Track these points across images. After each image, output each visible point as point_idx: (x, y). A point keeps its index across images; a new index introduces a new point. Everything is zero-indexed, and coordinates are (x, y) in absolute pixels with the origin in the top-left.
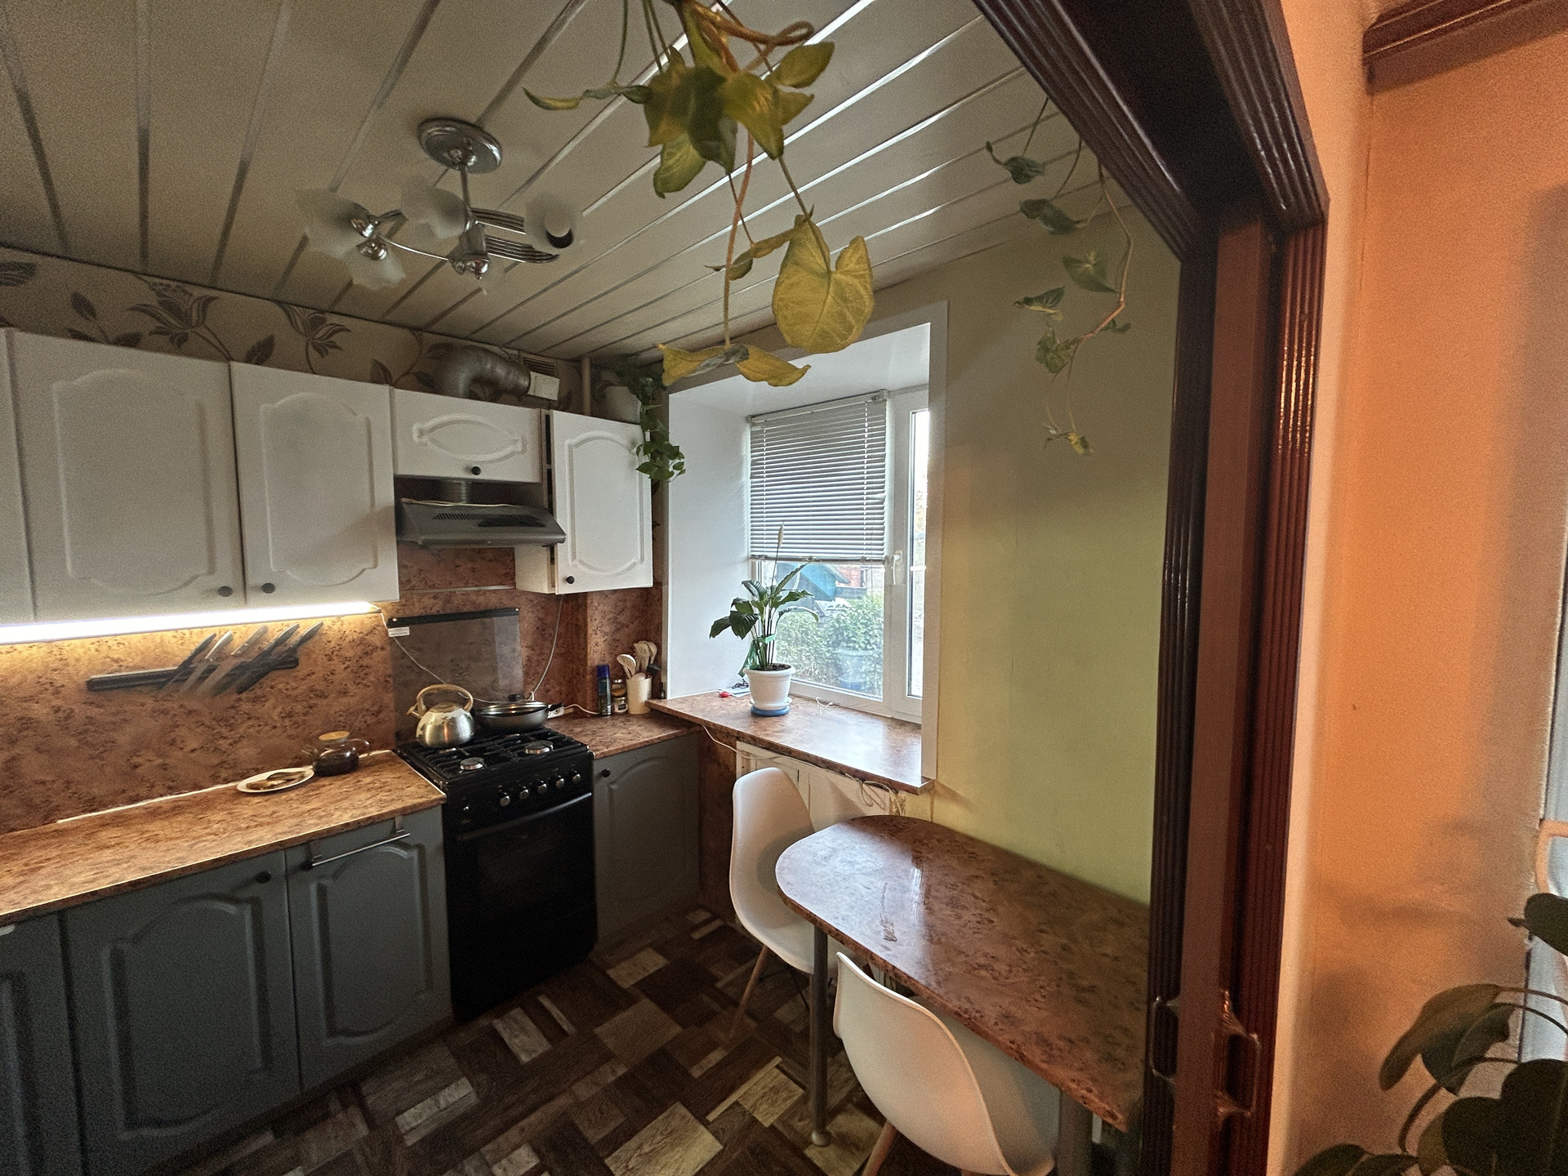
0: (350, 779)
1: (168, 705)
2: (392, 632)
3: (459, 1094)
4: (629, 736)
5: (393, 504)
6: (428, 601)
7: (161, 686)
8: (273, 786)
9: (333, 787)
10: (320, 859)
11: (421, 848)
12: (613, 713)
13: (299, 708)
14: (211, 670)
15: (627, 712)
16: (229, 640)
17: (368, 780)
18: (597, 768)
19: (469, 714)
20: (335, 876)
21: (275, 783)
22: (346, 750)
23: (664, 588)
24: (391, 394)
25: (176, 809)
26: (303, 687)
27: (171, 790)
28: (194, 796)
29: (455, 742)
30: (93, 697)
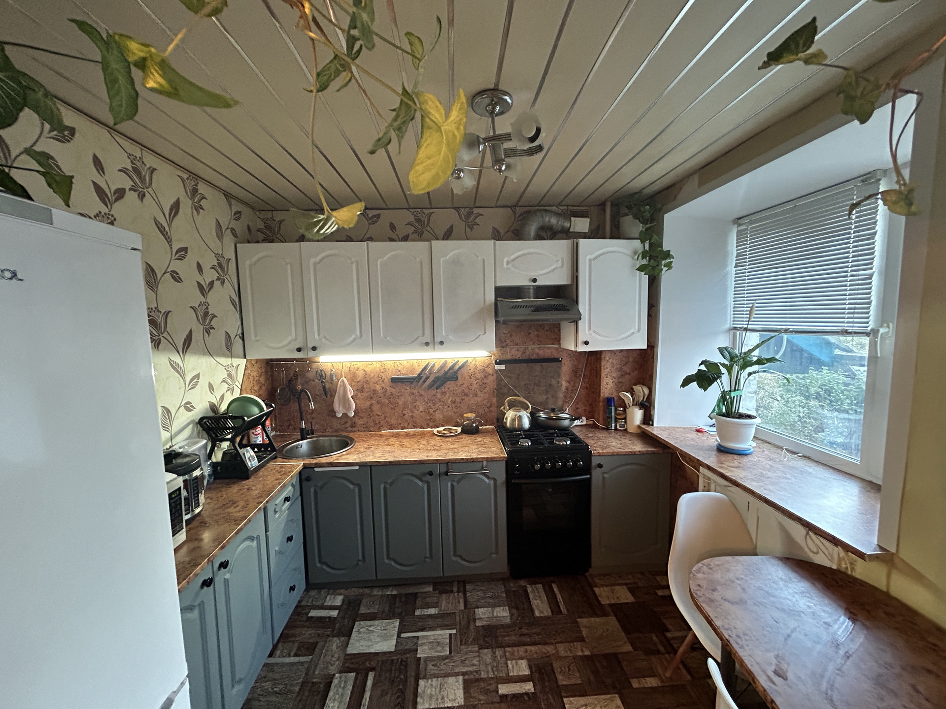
0: (473, 437)
1: (414, 391)
2: (497, 367)
3: (503, 613)
4: (619, 446)
5: (494, 301)
6: (514, 352)
7: (412, 383)
8: (444, 433)
9: (466, 439)
10: (452, 472)
11: (495, 480)
12: (616, 429)
13: (458, 400)
14: (427, 378)
15: (626, 430)
16: (434, 365)
17: (480, 439)
18: (595, 461)
19: (529, 415)
20: (458, 482)
21: (445, 432)
22: (473, 423)
23: (655, 349)
24: (495, 244)
25: (414, 435)
26: (460, 391)
27: (414, 427)
28: (421, 431)
29: (521, 428)
30: (393, 385)
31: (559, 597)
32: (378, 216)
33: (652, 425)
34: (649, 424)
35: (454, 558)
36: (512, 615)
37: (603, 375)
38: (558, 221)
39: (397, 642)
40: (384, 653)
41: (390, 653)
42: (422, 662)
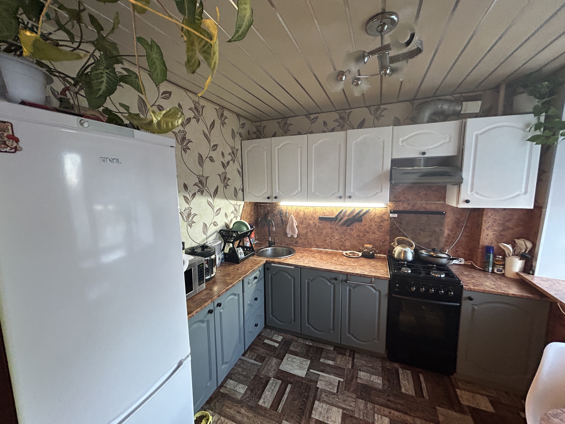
0: (369, 260)
1: (333, 226)
2: (391, 215)
3: (377, 381)
4: (493, 286)
5: (390, 169)
6: (405, 205)
7: (331, 221)
8: (349, 255)
9: (364, 261)
10: (349, 281)
11: (380, 292)
12: (493, 272)
13: (361, 235)
14: (342, 219)
15: (504, 274)
16: (346, 211)
17: (373, 263)
18: (465, 294)
19: (413, 251)
20: (354, 288)
21: (350, 255)
22: (371, 251)
24: (393, 129)
25: (330, 254)
26: (363, 229)
27: (332, 248)
28: (335, 252)
29: (405, 260)
30: (320, 221)
31: (424, 385)
32: (317, 118)
33: (533, 274)
34: (529, 274)
35: (348, 335)
36: (384, 385)
37: (484, 227)
38: (449, 107)
39: (307, 373)
40: (299, 377)
41: (302, 378)
42: (319, 390)
